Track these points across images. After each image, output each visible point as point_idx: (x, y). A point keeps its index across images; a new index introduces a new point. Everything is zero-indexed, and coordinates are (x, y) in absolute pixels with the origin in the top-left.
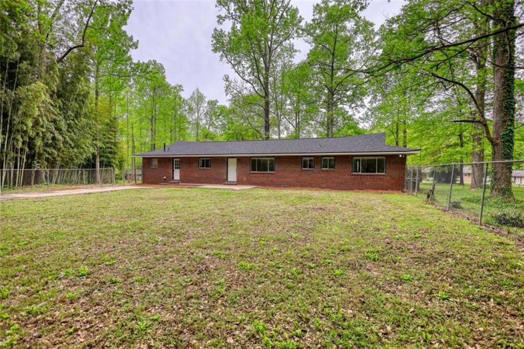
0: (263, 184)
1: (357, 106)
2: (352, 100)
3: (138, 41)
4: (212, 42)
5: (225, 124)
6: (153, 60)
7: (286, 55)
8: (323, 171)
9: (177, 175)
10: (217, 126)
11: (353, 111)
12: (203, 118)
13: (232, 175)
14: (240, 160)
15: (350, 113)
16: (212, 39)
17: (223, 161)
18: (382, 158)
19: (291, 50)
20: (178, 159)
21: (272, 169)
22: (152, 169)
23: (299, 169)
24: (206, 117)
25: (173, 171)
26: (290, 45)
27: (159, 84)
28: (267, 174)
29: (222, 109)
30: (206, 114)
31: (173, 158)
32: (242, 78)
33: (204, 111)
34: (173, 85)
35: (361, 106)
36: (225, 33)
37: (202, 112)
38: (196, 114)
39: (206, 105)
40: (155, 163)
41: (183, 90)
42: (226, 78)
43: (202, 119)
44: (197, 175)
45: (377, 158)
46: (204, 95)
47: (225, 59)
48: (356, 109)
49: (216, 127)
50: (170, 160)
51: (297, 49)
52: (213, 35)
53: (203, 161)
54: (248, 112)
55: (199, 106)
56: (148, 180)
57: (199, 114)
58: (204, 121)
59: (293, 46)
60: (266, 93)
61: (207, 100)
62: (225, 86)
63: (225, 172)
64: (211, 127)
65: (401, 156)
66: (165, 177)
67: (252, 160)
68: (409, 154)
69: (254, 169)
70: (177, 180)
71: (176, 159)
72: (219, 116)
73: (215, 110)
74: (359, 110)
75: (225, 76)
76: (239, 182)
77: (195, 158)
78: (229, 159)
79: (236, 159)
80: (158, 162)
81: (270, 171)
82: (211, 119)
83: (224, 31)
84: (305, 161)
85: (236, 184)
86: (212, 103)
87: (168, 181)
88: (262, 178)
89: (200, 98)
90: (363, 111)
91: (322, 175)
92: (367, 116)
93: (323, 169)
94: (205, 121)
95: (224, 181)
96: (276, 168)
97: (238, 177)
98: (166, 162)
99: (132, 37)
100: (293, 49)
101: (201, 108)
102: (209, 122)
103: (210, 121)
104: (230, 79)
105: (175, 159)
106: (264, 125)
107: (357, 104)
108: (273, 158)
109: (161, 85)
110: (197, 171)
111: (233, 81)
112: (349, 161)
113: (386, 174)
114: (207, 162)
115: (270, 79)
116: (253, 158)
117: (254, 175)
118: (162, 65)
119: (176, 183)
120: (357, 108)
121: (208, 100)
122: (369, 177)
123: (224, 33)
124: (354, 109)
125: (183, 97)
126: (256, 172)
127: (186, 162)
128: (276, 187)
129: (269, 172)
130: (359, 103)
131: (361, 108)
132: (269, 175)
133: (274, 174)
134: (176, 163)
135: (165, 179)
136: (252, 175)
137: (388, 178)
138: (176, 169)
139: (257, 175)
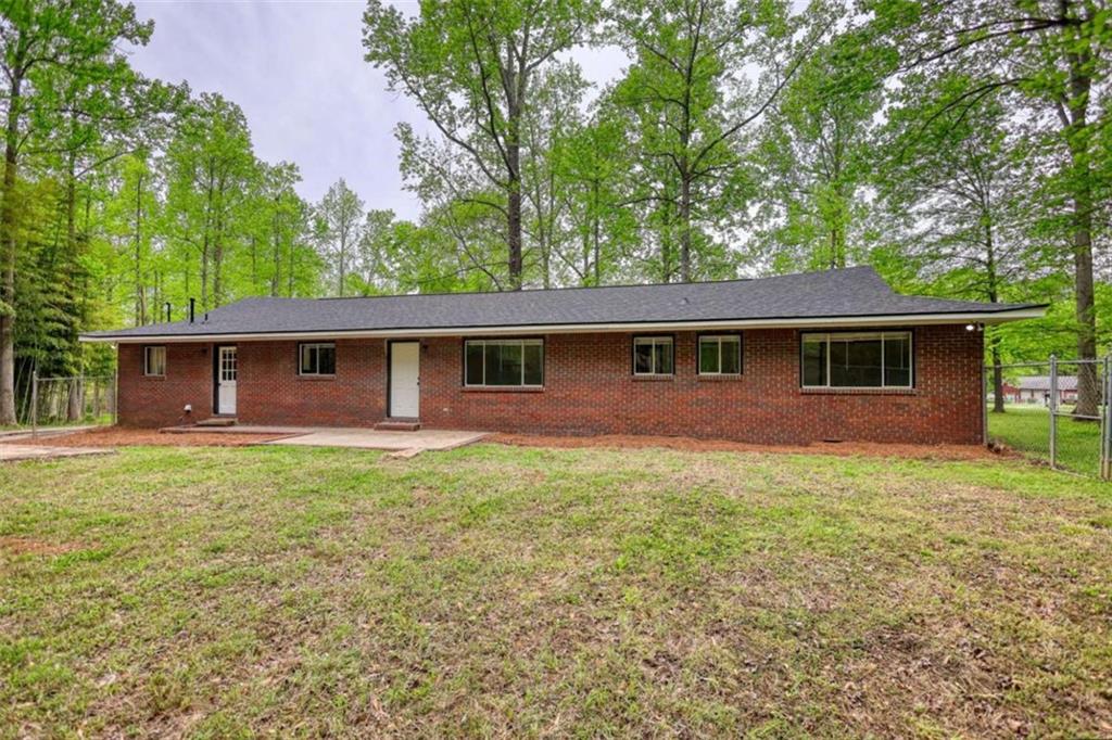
0: (507, 425)
1: (732, 223)
2: (719, 210)
3: (151, 23)
4: (365, 33)
5: (411, 267)
6: (214, 95)
7: (560, 93)
8: (702, 381)
9: (228, 400)
10: (392, 272)
11: (723, 235)
12: (357, 254)
13: (406, 399)
14: (431, 349)
15: (717, 240)
16: (365, 25)
17: (375, 353)
18: (900, 336)
19: (573, 81)
20: (233, 349)
21: (535, 376)
22: (149, 379)
23: (625, 375)
24: (363, 251)
25: (217, 385)
26: (571, 70)
27: (225, 154)
28: (520, 392)
29: (404, 231)
30: (365, 244)
31: (217, 345)
32: (448, 136)
33: (357, 235)
34: (273, 166)
35: (742, 224)
36: (403, 17)
37: (353, 238)
38: (339, 244)
39: (363, 221)
40: (159, 360)
41: (299, 179)
42: (403, 133)
43: (352, 257)
44: (289, 400)
45: (883, 336)
46: (359, 198)
47: (401, 85)
48: (729, 231)
49: (390, 276)
50: (204, 351)
51: (589, 81)
52: (365, 14)
53: (313, 352)
54: (469, 239)
55: (346, 223)
56: (136, 416)
57: (347, 244)
58: (359, 262)
59: (578, 71)
60: (512, 175)
61: (366, 209)
62: (400, 153)
63: (382, 387)
64: (376, 276)
65: (970, 328)
66: (188, 407)
67: (471, 348)
68: (995, 323)
69: (474, 378)
70: (227, 416)
71: (227, 349)
72: (395, 247)
73: (386, 234)
74: (736, 232)
75: (400, 125)
76: (429, 420)
77: (285, 342)
78: (394, 345)
79: (416, 346)
80: (169, 357)
81: (526, 383)
82: (377, 256)
83: (399, 11)
84: (645, 350)
85: (417, 428)
86: (380, 219)
87: (200, 417)
88: (503, 407)
89: (347, 205)
90: (745, 236)
91: (702, 394)
92: (752, 250)
93: (701, 374)
94: (361, 261)
95: (377, 416)
96: (547, 373)
97: (423, 404)
98: (194, 357)
99: (131, 7)
100: (578, 78)
101: (351, 229)
102: (371, 263)
103: (374, 261)
104: (414, 136)
105: (222, 349)
106: (508, 260)
107: (731, 220)
108: (539, 342)
109: (231, 155)
110: (290, 387)
111: (423, 140)
112: (791, 351)
113: (915, 391)
114: (325, 357)
115: (521, 150)
116: (473, 343)
117: (476, 396)
118: (237, 108)
119: (226, 426)
120: (733, 228)
121: (369, 211)
122: (859, 401)
123: (398, 18)
124: (725, 231)
125: (301, 198)
126: (484, 386)
127: (257, 356)
128: (548, 434)
129: (523, 386)
130: (736, 217)
131: (741, 229)
132: (526, 396)
133: (542, 392)
134: (227, 360)
135: (188, 411)
136: (471, 396)
137: (926, 403)
138: (224, 378)
139: (487, 396)
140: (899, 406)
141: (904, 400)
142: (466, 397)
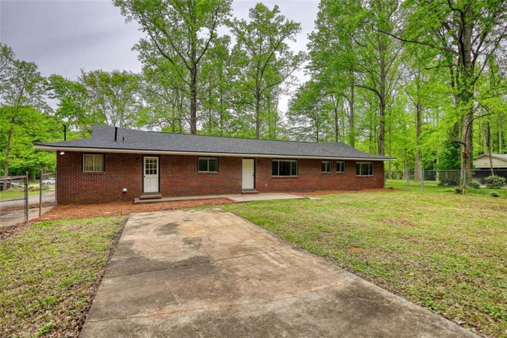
0: (287, 190)
9: (151, 185)
13: (247, 182)
14: (259, 162)
17: (235, 163)
20: (155, 157)
21: (295, 172)
22: (90, 174)
23: (320, 172)
25: (143, 177)
28: (291, 178)
31: (142, 156)
44: (194, 183)
45: (369, 163)
50: (137, 159)
63: (240, 176)
66: (125, 190)
67: (274, 162)
69: (275, 173)
70: (151, 193)
71: (149, 158)
77: (191, 156)
78: (244, 160)
79: (253, 160)
81: (292, 175)
87: (134, 195)
88: (285, 183)
95: (239, 189)
96: (298, 171)
97: (255, 182)
98: (128, 161)
105: (145, 158)
108: (296, 161)
110: (195, 177)
113: (374, 176)
114: (212, 164)
116: (275, 160)
117: (277, 180)
119: (151, 199)
122: (366, 179)
126: (279, 176)
127: (174, 163)
132: (293, 179)
133: (297, 178)
134: (149, 164)
135: (125, 192)
136: (275, 180)
137: (376, 179)
138: (147, 173)
139: (280, 180)
140: (372, 180)
141: (372, 178)
142: (273, 180)
